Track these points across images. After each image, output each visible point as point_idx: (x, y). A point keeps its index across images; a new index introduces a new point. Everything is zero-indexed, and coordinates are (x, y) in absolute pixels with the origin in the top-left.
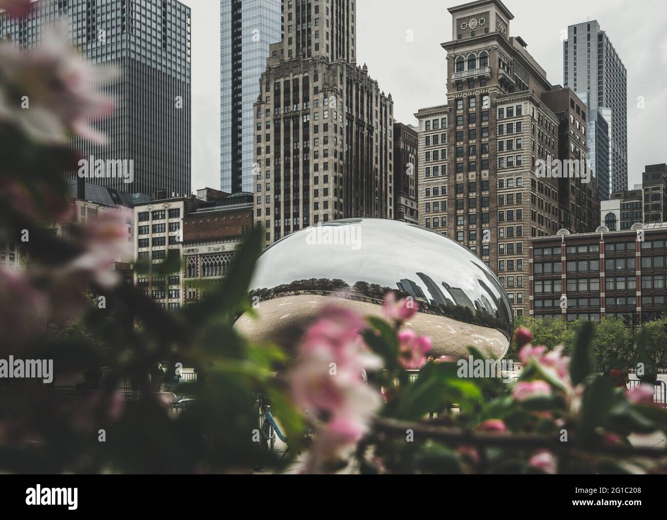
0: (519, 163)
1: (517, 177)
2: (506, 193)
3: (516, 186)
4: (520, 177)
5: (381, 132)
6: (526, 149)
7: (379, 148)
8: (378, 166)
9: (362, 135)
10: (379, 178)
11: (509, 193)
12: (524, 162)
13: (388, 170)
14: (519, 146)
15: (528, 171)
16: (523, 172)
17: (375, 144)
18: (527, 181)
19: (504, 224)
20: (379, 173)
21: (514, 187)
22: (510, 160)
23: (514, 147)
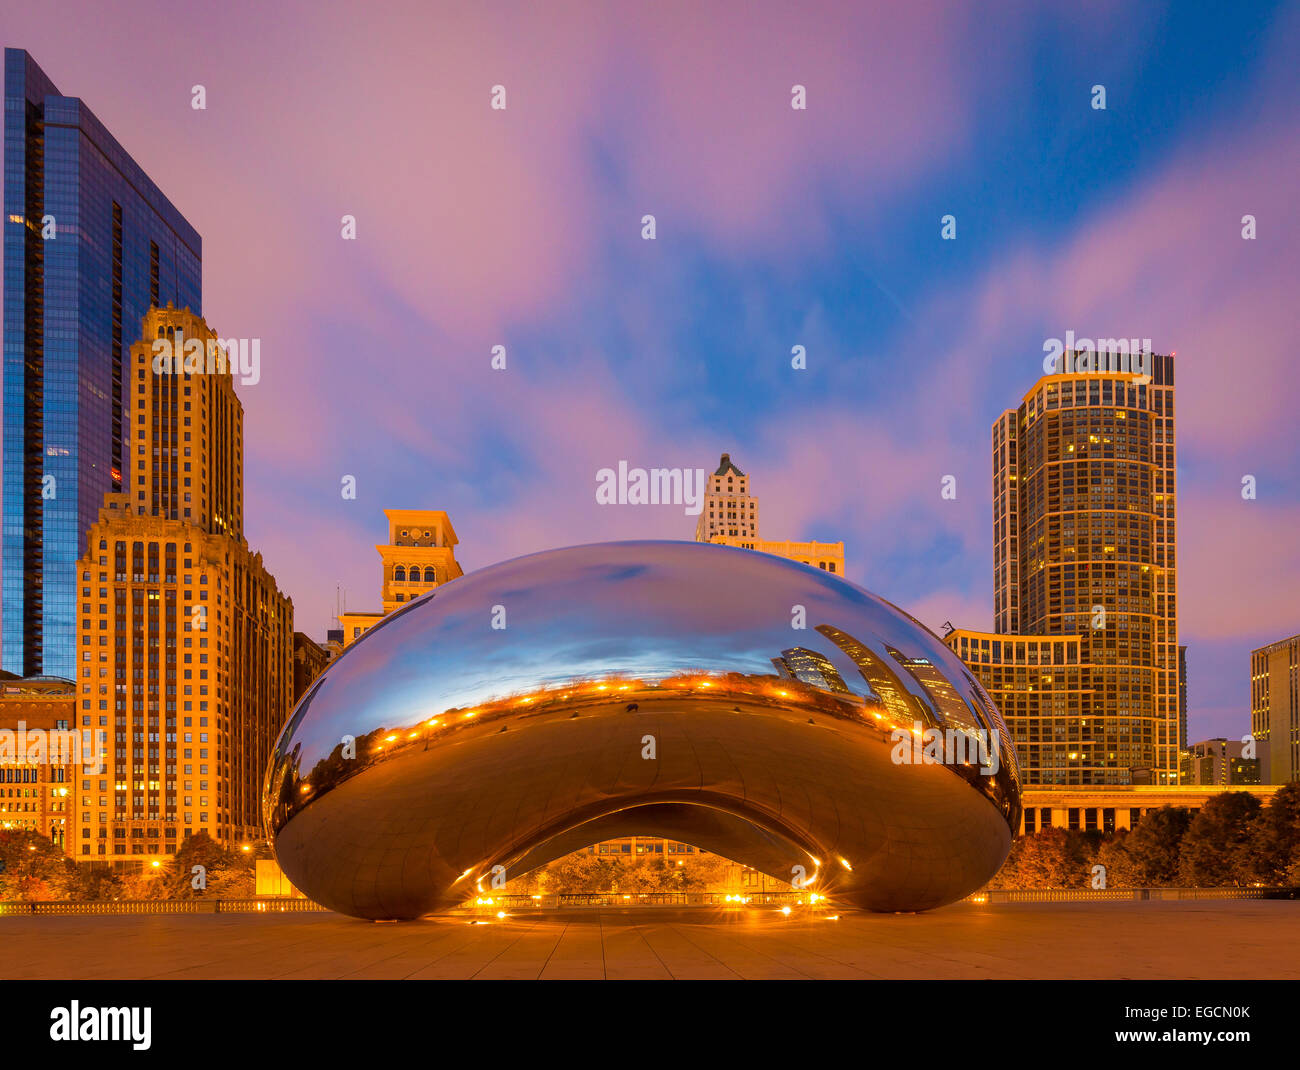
5: (279, 637)
7: (276, 653)
8: (275, 674)
9: (255, 634)
10: (275, 687)
13: (288, 682)
17: (270, 648)
20: (276, 682)
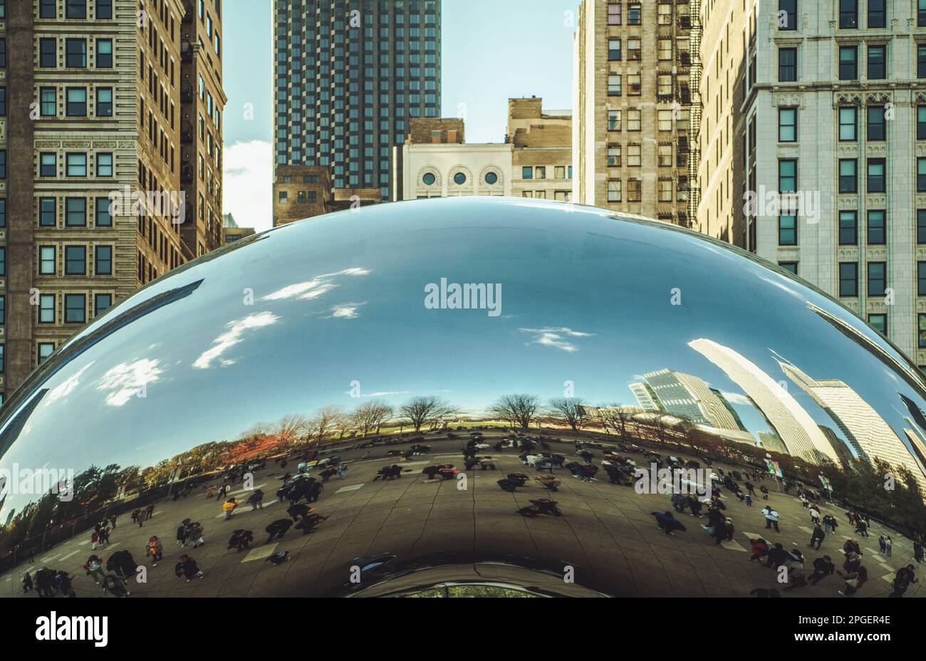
0: (104, 110)
1: (99, 150)
2: (65, 194)
3: (94, 178)
4: (106, 150)
6: (126, 73)
11: (72, 194)
12: (119, 110)
14: (104, 61)
15: (133, 137)
16: (116, 137)
18: (128, 165)
19: (57, 283)
21: (89, 178)
22: (76, 97)
23: (90, 61)
